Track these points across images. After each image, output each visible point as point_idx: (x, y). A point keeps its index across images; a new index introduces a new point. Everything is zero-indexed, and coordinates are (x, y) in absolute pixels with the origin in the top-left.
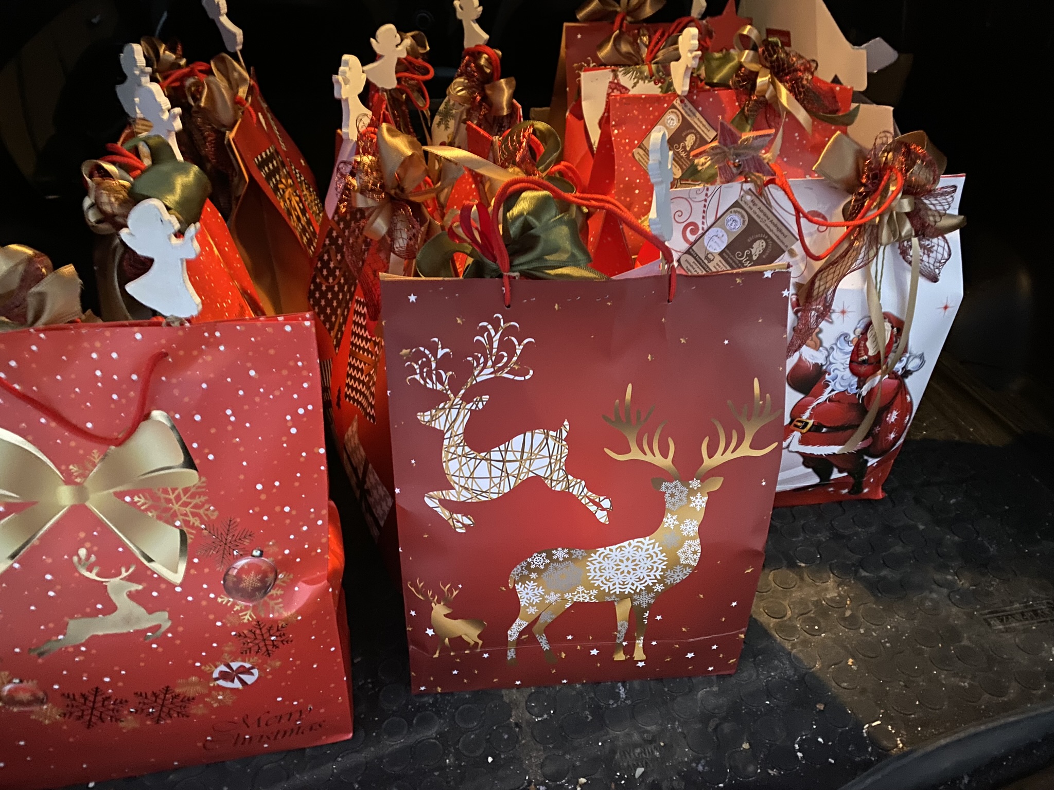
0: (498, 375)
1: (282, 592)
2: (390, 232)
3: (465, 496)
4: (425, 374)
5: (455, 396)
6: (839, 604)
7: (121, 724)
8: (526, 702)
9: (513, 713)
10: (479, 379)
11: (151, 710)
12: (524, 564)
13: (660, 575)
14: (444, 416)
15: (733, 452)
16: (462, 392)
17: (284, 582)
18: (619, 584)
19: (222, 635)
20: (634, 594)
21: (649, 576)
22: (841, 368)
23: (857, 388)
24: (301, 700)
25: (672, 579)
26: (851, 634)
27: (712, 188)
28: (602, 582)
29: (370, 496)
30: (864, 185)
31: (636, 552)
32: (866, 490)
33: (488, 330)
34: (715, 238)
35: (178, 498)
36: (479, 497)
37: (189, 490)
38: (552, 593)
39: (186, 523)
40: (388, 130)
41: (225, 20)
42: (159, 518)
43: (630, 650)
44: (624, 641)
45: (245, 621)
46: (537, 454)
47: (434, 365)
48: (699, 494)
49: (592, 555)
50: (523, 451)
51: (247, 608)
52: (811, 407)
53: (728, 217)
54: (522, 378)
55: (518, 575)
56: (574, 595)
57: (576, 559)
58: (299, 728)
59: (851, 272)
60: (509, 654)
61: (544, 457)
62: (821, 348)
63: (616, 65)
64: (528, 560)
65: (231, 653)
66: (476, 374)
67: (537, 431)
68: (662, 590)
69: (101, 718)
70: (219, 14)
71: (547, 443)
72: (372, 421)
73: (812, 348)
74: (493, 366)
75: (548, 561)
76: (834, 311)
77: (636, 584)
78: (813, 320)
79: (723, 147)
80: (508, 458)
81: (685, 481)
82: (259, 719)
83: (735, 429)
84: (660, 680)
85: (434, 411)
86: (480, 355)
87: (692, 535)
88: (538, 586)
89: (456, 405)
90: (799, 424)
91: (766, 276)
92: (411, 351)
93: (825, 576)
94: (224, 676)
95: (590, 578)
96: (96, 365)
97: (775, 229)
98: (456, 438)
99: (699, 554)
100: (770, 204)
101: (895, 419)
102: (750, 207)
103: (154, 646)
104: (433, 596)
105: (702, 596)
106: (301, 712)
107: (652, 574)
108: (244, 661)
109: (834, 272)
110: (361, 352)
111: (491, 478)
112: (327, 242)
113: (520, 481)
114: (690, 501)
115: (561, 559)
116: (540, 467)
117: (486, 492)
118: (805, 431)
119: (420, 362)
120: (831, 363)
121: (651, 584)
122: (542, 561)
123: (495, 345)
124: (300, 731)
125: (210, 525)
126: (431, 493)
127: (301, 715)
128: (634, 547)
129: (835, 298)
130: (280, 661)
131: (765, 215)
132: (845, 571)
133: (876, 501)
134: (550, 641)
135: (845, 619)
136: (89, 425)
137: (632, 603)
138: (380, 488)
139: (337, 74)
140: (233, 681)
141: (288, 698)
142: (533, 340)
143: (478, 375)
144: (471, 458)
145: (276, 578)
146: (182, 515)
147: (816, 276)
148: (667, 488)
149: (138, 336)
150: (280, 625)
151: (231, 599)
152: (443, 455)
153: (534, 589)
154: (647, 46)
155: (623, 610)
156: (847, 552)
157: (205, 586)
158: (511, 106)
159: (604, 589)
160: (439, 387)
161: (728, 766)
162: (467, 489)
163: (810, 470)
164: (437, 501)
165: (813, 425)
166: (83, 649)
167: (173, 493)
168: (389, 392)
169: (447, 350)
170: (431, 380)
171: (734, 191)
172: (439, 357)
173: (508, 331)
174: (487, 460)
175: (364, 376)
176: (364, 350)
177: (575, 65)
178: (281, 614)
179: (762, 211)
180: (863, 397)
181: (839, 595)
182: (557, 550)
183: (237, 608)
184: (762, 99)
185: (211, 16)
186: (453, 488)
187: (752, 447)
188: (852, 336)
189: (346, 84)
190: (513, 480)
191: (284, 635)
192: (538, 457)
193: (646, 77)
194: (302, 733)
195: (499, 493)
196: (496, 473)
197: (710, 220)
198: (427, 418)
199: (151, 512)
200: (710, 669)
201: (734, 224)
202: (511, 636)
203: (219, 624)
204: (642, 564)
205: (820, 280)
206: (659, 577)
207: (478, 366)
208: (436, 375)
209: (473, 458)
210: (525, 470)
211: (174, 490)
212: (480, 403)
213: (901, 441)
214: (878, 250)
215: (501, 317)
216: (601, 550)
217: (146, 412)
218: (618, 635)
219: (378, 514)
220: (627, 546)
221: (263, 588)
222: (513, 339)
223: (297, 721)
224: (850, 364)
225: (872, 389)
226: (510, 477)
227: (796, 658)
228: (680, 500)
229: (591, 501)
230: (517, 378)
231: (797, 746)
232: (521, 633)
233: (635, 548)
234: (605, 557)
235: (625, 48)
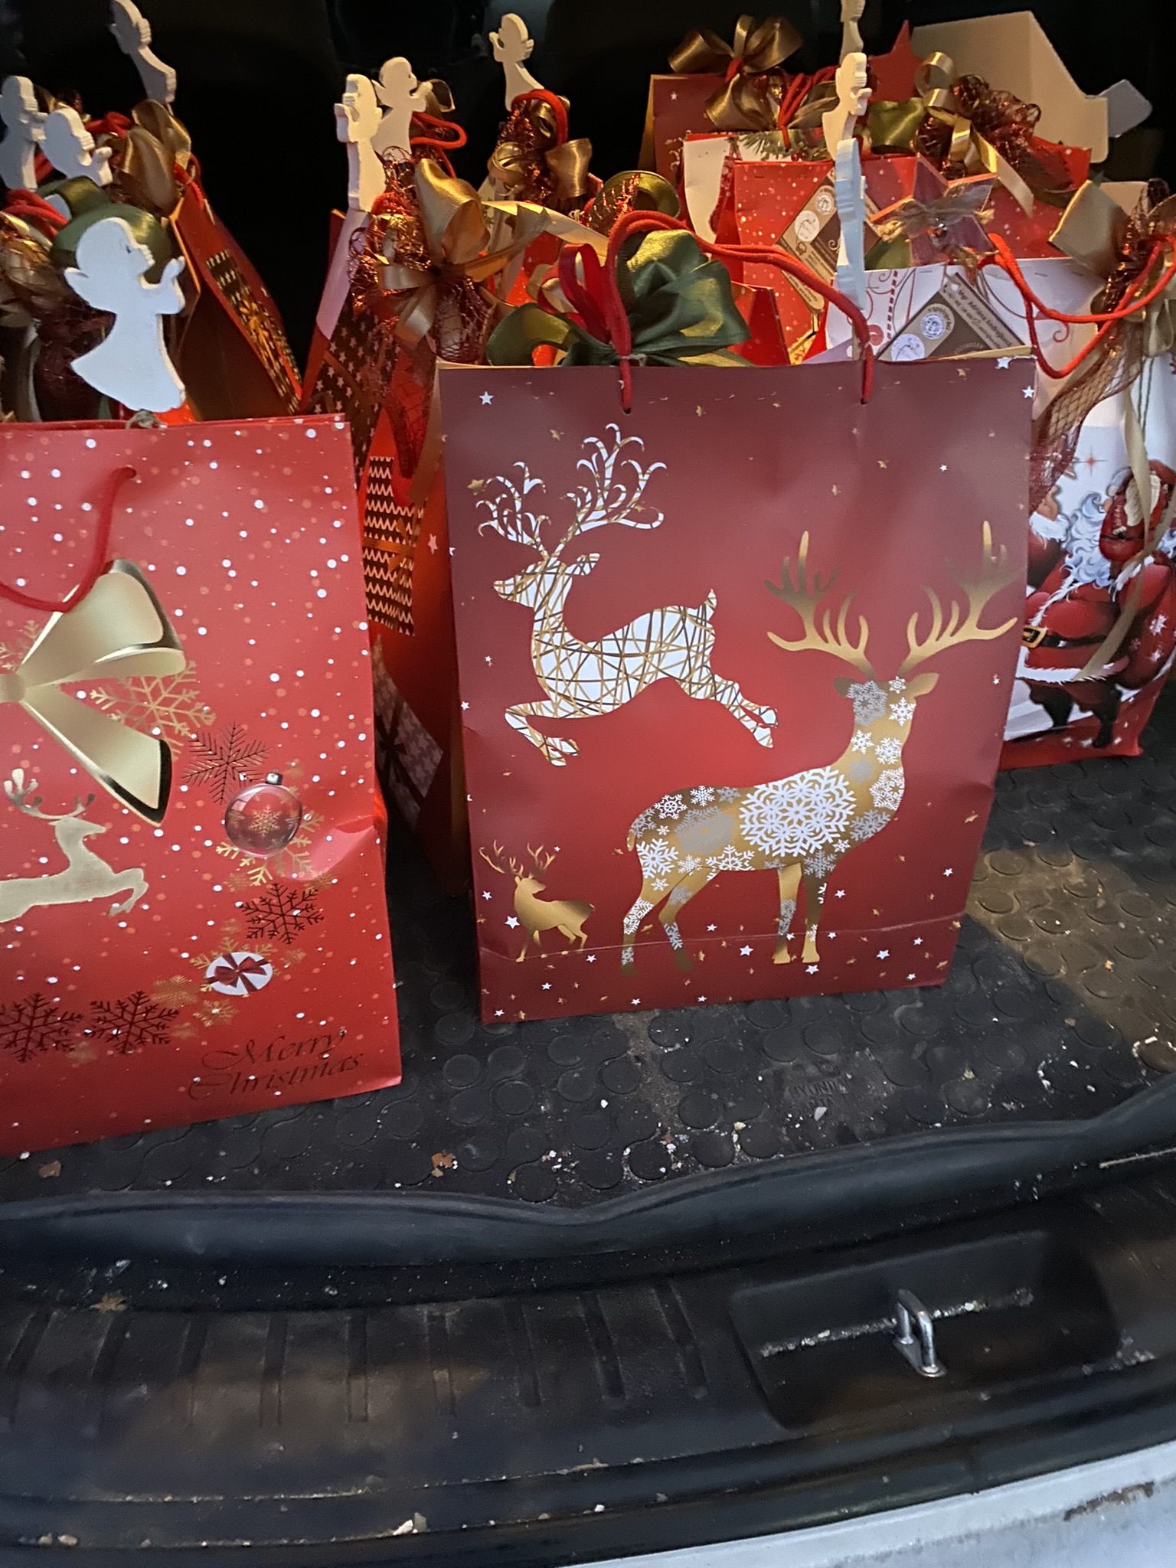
0: (613, 520)
1: (309, 842)
2: (435, 332)
3: (565, 710)
4: (505, 519)
5: (550, 553)
6: (1086, 893)
7: (72, 1055)
8: (649, 1030)
9: (632, 1044)
10: (585, 528)
11: (115, 1032)
12: (650, 812)
13: (845, 826)
14: (534, 585)
15: (953, 634)
16: (561, 547)
17: (311, 826)
18: (786, 841)
19: (221, 906)
20: (806, 857)
21: (828, 827)
22: (1087, 545)
23: (1109, 579)
24: (331, 1019)
25: (861, 832)
26: (1106, 929)
27: (902, 272)
28: (761, 838)
29: (405, 753)
30: (1126, 259)
31: (811, 790)
32: (1118, 741)
33: (597, 450)
34: (906, 348)
35: (156, 693)
36: (585, 710)
37: (172, 682)
38: (689, 858)
39: (169, 730)
40: (431, 167)
41: (147, 53)
42: (129, 723)
43: (796, 947)
44: (790, 932)
45: (257, 883)
46: (670, 644)
47: (518, 505)
48: (903, 700)
49: (749, 795)
50: (648, 641)
51: (259, 862)
52: (1044, 608)
53: (925, 317)
54: (648, 526)
55: (640, 829)
56: (720, 861)
57: (726, 802)
58: (327, 1064)
59: (1104, 398)
60: (624, 956)
61: (680, 648)
62: (1059, 517)
63: (735, 131)
64: (656, 806)
65: (233, 936)
66: (580, 518)
67: (669, 608)
68: (846, 849)
69: (41, 1044)
70: (140, 44)
71: (684, 627)
72: (407, 633)
73: (1046, 516)
74: (605, 507)
75: (685, 807)
76: (1078, 461)
77: (810, 841)
78: (1047, 473)
79: (920, 204)
80: (626, 652)
81: (883, 682)
82: (270, 1048)
83: (955, 598)
84: (838, 995)
85: (519, 578)
86: (585, 490)
87: (893, 762)
88: (669, 846)
89: (552, 567)
90: (1026, 634)
91: (1000, 366)
92: (485, 483)
93: (1064, 857)
94: (223, 975)
95: (744, 833)
96: (29, 487)
97: (993, 334)
98: (552, 620)
99: (901, 792)
100: (988, 299)
101: (1162, 629)
102: (956, 302)
103: (123, 925)
104: (517, 867)
105: (903, 858)
106: (329, 1037)
107: (832, 824)
108: (253, 951)
109: (1079, 398)
110: (383, 538)
111: (603, 681)
112: (320, 386)
113: (644, 686)
114: (890, 711)
115: (703, 804)
116: (673, 664)
117: (595, 703)
118: (1034, 645)
119: (498, 500)
120: (1074, 539)
121: (831, 841)
122: (676, 807)
123: (608, 473)
124: (328, 1069)
125: (204, 735)
126: (515, 707)
127: (329, 1043)
128: (809, 781)
129: (1080, 439)
130: (304, 950)
131: (979, 313)
132: (1092, 851)
133: (1130, 758)
134: (683, 934)
135: (1096, 911)
136: (21, 582)
137: (803, 871)
138: (421, 737)
139: (340, 101)
140: (234, 984)
141: (313, 1015)
142: (663, 465)
143: (583, 521)
144: (574, 651)
145: (300, 820)
146: (162, 718)
147: (1052, 404)
148: (857, 693)
149: (91, 444)
150: (307, 892)
151: (236, 849)
152: (533, 647)
153: (663, 851)
154: (780, 102)
155: (789, 883)
156: (1094, 826)
157: (198, 828)
158: (586, 182)
159: (764, 850)
160: (527, 540)
161: (944, 1099)
162: (567, 698)
163: (1040, 707)
164: (524, 719)
165: (1046, 635)
166: (19, 929)
167: (149, 685)
168: (451, 549)
169: (538, 481)
170: (515, 528)
171: (934, 278)
172: (526, 491)
173: (629, 451)
174: (596, 653)
175: (389, 574)
176: (387, 533)
177: (669, 142)
178: (308, 874)
179: (974, 307)
180: (1118, 593)
181: (1087, 881)
182: (697, 789)
183: (245, 862)
184: (958, 165)
185: (125, 51)
186: (548, 699)
187: (982, 625)
188: (1104, 497)
189: (354, 120)
190: (634, 683)
191: (312, 907)
192: (671, 648)
193: (780, 149)
194: (330, 1073)
195: (614, 704)
196: (610, 673)
197: (900, 322)
198: (509, 590)
199: (117, 714)
200: (911, 977)
201: (934, 328)
202: (628, 926)
203: (218, 888)
204: (819, 809)
205: (1058, 411)
206: (843, 830)
207: (583, 506)
208: (522, 520)
209: (577, 650)
210: (652, 669)
211: (149, 680)
212: (587, 565)
213: (1168, 665)
214: (1142, 364)
215: (616, 427)
216: (762, 787)
217: (107, 560)
218: (781, 923)
219: (418, 780)
220: (799, 782)
221: (283, 833)
222: (634, 463)
223: (323, 1053)
224: (1100, 541)
225: (1130, 580)
226: (630, 680)
227: (1033, 964)
228: (876, 710)
229: (749, 713)
230: (640, 526)
231: (1041, 1073)
232: (644, 921)
233: (811, 784)
234: (767, 798)
235: (748, 103)
